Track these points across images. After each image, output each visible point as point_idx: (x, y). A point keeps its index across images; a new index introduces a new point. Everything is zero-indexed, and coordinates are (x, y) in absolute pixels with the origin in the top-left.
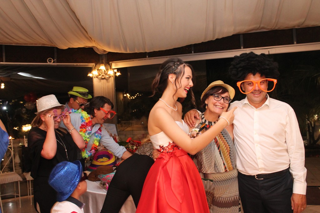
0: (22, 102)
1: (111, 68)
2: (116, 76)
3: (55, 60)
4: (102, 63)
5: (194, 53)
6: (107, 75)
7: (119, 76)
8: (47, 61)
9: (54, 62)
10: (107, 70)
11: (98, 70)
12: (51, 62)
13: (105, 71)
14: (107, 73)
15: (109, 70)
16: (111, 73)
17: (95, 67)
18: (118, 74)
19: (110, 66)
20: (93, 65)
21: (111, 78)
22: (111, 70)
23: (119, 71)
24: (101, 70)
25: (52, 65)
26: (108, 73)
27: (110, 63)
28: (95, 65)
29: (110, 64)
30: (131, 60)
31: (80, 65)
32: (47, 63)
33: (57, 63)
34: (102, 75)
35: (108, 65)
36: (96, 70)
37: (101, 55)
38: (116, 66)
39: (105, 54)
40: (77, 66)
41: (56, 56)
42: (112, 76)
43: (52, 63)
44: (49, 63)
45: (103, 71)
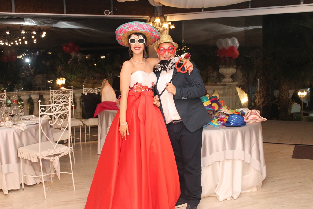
0: (50, 53)
1: (165, 21)
2: (170, 29)
3: (112, 12)
4: (157, 16)
5: (251, 7)
6: (162, 28)
7: (173, 29)
8: (104, 13)
9: (110, 14)
10: (162, 22)
11: (153, 22)
12: (108, 14)
13: (159, 23)
14: (161, 26)
15: (164, 23)
16: (166, 26)
17: (150, 20)
18: (172, 27)
19: (165, 19)
20: (148, 17)
21: (165, 31)
22: (165, 23)
23: (173, 24)
24: (156, 22)
25: (108, 17)
26: (163, 26)
27: (165, 15)
28: (149, 18)
29: (165, 17)
30: (187, 13)
31: (135, 17)
32: (104, 14)
33: (114, 15)
34: (156, 28)
35: (163, 17)
36: (151, 23)
37: (156, 7)
38: (170, 18)
39: (160, 7)
40: (132, 19)
41: (112, 8)
42: (167, 29)
43: (108, 16)
44: (106, 15)
45: (158, 24)
